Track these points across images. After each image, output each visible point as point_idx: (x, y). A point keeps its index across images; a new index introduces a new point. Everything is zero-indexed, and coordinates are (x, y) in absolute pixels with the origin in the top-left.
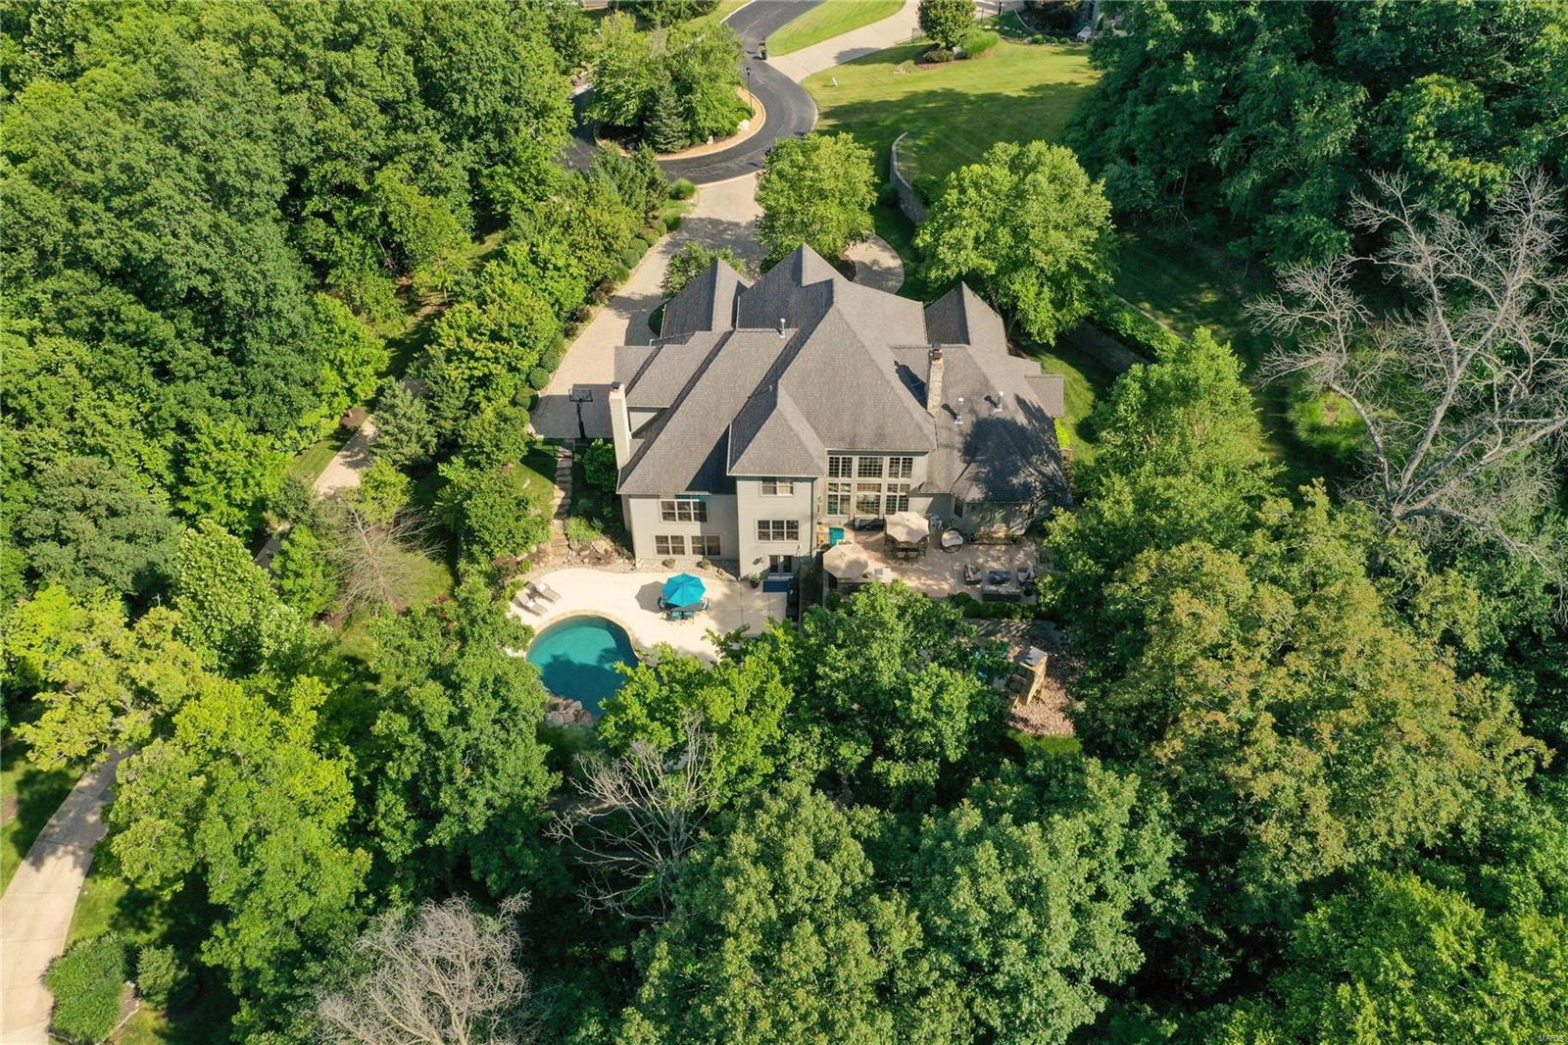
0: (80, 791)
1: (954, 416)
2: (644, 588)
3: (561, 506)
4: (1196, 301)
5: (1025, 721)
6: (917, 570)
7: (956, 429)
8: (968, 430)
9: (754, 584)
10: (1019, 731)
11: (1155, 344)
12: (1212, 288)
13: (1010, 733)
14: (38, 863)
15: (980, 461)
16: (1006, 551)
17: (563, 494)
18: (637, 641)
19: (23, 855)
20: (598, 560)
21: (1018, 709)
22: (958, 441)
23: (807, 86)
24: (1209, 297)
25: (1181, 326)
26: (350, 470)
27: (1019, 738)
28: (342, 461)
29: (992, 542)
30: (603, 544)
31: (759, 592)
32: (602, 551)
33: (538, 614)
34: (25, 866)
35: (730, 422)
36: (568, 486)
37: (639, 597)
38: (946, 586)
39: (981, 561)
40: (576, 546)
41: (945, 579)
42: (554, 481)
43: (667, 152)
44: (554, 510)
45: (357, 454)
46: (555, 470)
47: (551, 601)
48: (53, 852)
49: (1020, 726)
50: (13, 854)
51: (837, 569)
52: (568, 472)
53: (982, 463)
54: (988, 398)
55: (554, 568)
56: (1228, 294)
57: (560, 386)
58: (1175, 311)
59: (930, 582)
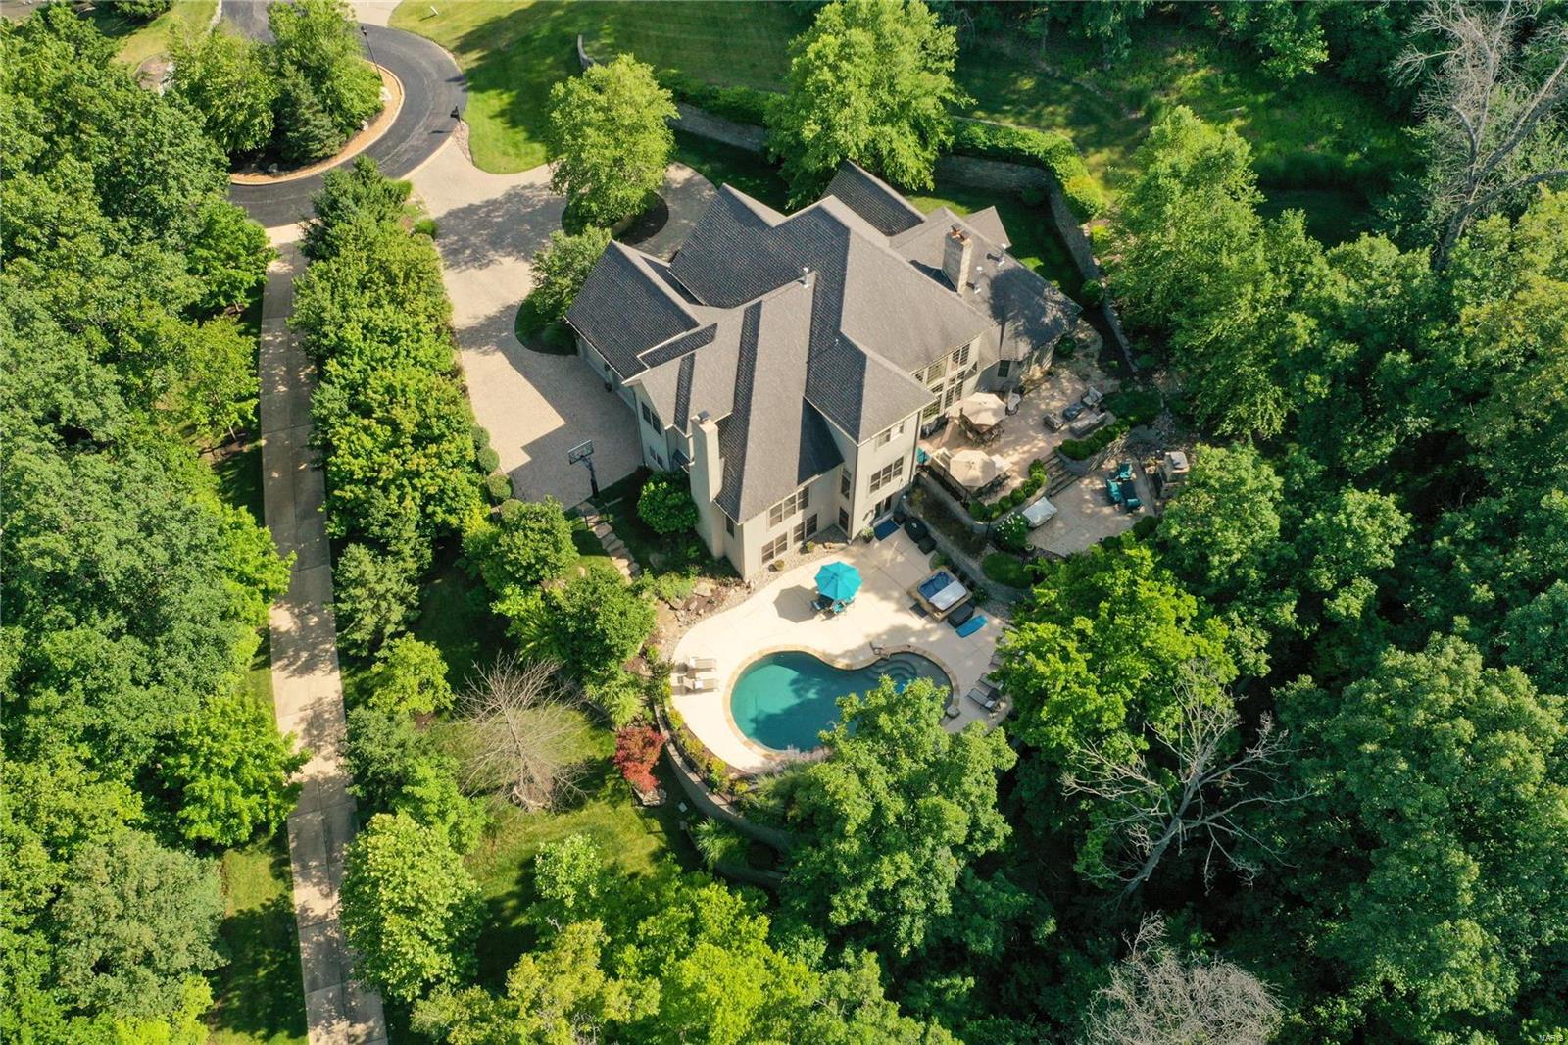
1: (977, 288)
2: (777, 603)
3: (633, 574)
4: (1020, 92)
6: (1007, 444)
7: (979, 299)
8: (987, 294)
9: (867, 540)
11: (1019, 144)
12: (1023, 74)
15: (1013, 317)
17: (625, 562)
18: (824, 654)
20: (710, 604)
22: (986, 308)
23: (402, 25)
24: (1027, 84)
25: (1023, 119)
26: (306, 678)
28: (285, 673)
29: (1036, 385)
30: (705, 586)
31: (876, 544)
32: (708, 594)
33: (711, 690)
35: (803, 391)
36: (625, 551)
37: (783, 614)
38: (1041, 444)
39: (1043, 406)
40: (680, 603)
41: (1034, 439)
42: (605, 553)
43: (327, 157)
45: (297, 656)
46: (598, 543)
47: (708, 670)
52: (613, 537)
53: (1015, 318)
54: (989, 256)
55: (677, 638)
56: (1040, 74)
57: (510, 457)
58: (1006, 108)
59: (1026, 448)
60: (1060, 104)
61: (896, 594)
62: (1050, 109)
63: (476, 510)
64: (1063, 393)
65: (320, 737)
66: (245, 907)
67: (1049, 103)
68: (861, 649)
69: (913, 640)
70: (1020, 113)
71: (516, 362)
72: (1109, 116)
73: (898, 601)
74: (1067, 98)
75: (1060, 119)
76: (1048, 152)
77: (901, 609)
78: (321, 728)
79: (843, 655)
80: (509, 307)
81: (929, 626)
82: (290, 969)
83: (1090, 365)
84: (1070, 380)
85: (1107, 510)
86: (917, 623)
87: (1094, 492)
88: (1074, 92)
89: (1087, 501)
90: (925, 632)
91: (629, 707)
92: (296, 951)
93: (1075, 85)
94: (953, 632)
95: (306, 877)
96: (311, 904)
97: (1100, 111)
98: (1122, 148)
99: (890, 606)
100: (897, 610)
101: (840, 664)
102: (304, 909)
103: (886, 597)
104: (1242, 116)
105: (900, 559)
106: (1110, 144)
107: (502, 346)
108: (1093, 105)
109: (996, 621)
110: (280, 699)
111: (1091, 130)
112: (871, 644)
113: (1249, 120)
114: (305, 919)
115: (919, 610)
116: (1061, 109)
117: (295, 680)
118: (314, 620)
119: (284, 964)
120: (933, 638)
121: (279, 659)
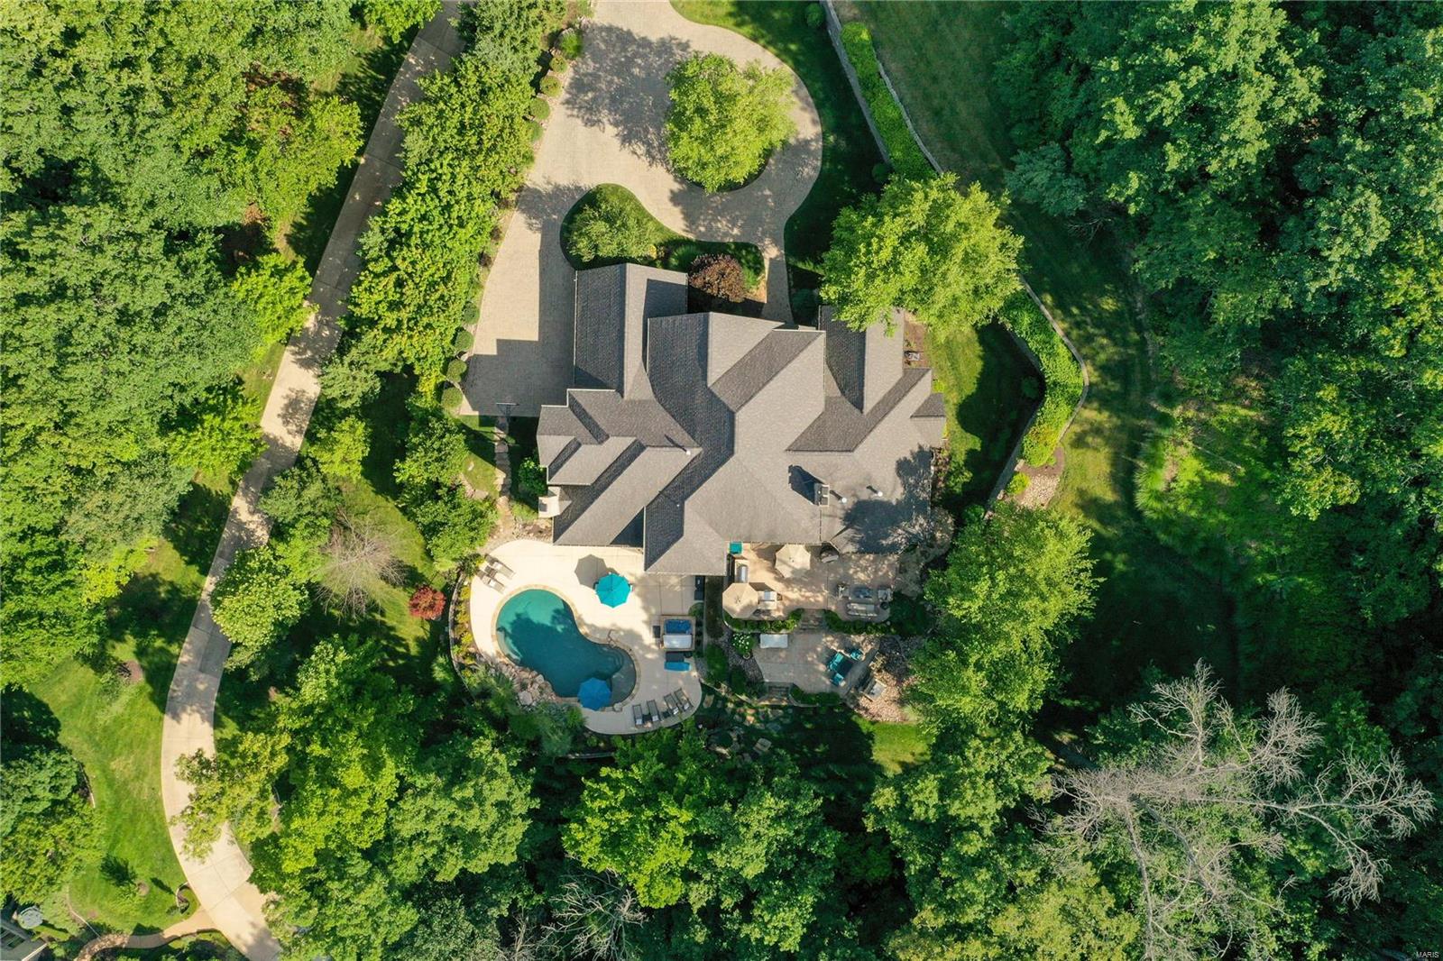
0: (184, 664)
1: (839, 498)
2: (580, 562)
3: (503, 486)
4: (1096, 306)
5: (866, 710)
7: (839, 505)
8: (850, 505)
10: (860, 716)
11: (1043, 358)
12: (1114, 294)
13: (854, 718)
14: (176, 716)
16: (873, 561)
17: (504, 476)
18: (579, 618)
19: (163, 712)
20: (540, 534)
21: (863, 701)
22: (841, 513)
24: (1109, 304)
25: (1073, 334)
26: (303, 370)
27: (860, 722)
28: (292, 358)
30: (543, 522)
32: (543, 526)
34: (167, 719)
35: (644, 506)
36: (507, 469)
37: (578, 572)
38: (820, 599)
39: (851, 572)
40: (521, 521)
41: (820, 591)
42: (493, 463)
44: (499, 489)
45: (304, 352)
46: (494, 452)
47: (507, 576)
48: (184, 710)
49: (862, 712)
50: (154, 710)
51: (733, 611)
54: (870, 487)
55: (507, 539)
56: (1128, 303)
57: (483, 343)
58: (1075, 311)
59: (808, 594)
60: (1116, 344)
61: (653, 611)
62: (1105, 341)
63: (434, 375)
64: (876, 571)
65: (292, 415)
66: (208, 486)
67: (1108, 335)
68: (604, 630)
69: (636, 647)
70: (1078, 325)
71: (544, 254)
72: (1139, 388)
73: (651, 616)
74: (1126, 344)
75: (1102, 357)
76: (1055, 384)
77: (647, 623)
78: (296, 411)
79: (590, 626)
80: (578, 188)
81: (654, 647)
82: (215, 538)
83: (918, 563)
84: (890, 565)
85: (822, 668)
86: (648, 638)
87: (827, 648)
88: (1136, 344)
89: (815, 651)
90: (648, 649)
91: (446, 564)
92: (221, 531)
93: (1143, 339)
94: (663, 661)
95: (245, 495)
96: (240, 510)
97: (1137, 376)
98: (1119, 422)
99: (644, 616)
100: (645, 622)
101: (583, 630)
102: (236, 511)
103: (646, 609)
104: (1234, 476)
105: (678, 588)
106: (1115, 411)
107: (545, 231)
108: (1138, 368)
109: (695, 674)
110: (281, 373)
111: (1115, 386)
112: (610, 631)
113: (1234, 485)
114: (234, 516)
115: (657, 632)
116: (1111, 350)
117: (296, 366)
118: (326, 333)
119: (212, 532)
120: (649, 656)
121: (294, 345)
